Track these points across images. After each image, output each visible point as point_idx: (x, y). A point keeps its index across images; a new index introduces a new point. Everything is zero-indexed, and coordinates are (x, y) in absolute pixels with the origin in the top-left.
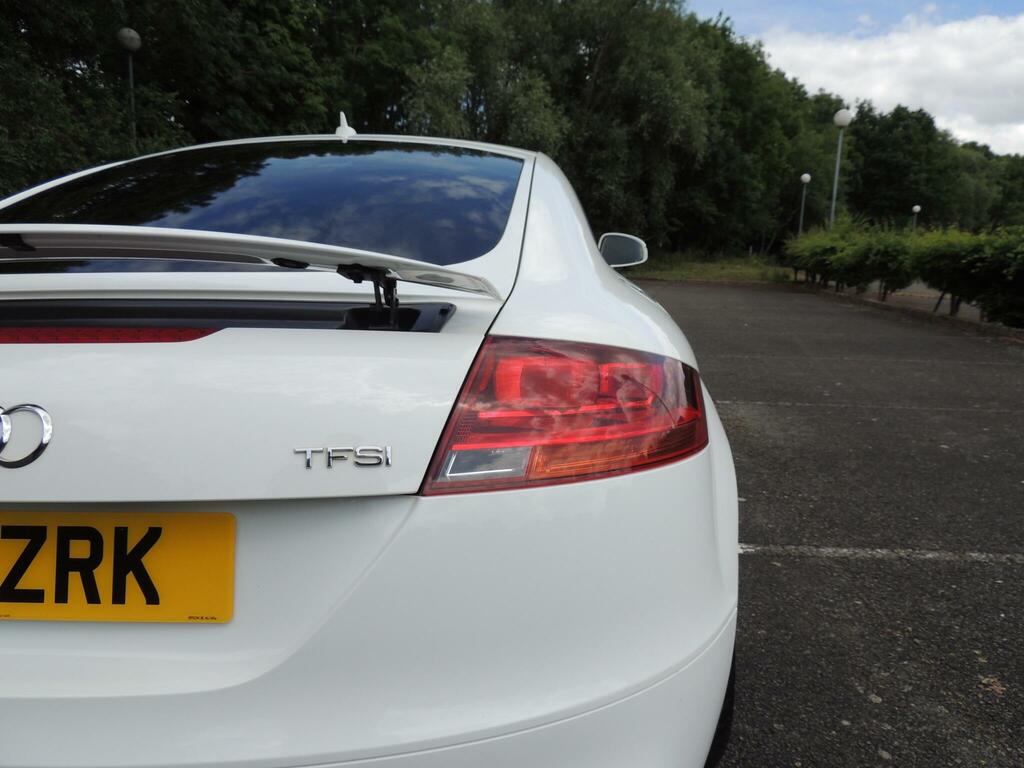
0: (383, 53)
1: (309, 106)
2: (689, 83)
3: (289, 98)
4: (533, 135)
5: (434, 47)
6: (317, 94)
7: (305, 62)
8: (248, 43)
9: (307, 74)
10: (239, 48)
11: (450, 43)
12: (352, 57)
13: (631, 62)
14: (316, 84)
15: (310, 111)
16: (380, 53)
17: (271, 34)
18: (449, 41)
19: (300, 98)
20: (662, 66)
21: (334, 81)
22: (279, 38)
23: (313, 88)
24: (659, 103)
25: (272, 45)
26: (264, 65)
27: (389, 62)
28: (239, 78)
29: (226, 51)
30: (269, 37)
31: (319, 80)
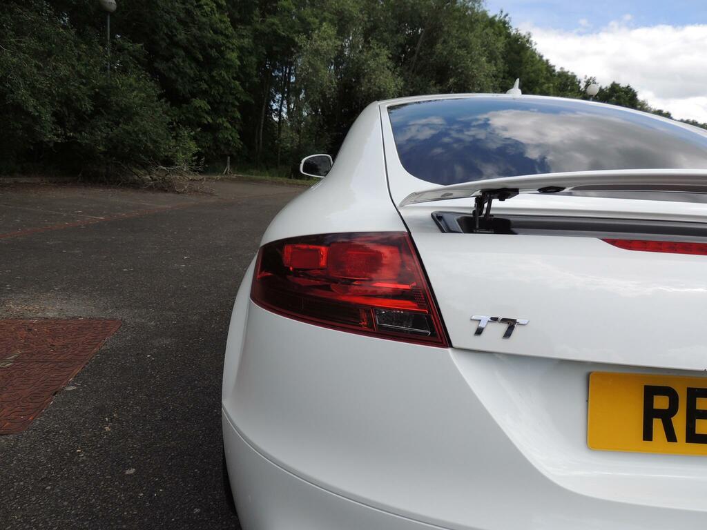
0: (280, 25)
1: (228, 60)
2: (484, 59)
3: (213, 53)
4: (379, 88)
5: (314, 23)
6: (233, 51)
7: (227, 28)
8: (188, 12)
9: (227, 36)
10: (182, 15)
11: (325, 21)
12: (258, 26)
13: (444, 42)
14: (233, 44)
15: (229, 63)
16: (277, 26)
17: (205, 7)
18: (324, 19)
19: (221, 53)
20: (465, 45)
21: (246, 42)
22: (210, 9)
23: (231, 47)
24: (462, 71)
25: (205, 15)
26: (199, 29)
27: (283, 32)
28: (182, 36)
29: (175, 17)
30: (204, 9)
31: (234, 41)
